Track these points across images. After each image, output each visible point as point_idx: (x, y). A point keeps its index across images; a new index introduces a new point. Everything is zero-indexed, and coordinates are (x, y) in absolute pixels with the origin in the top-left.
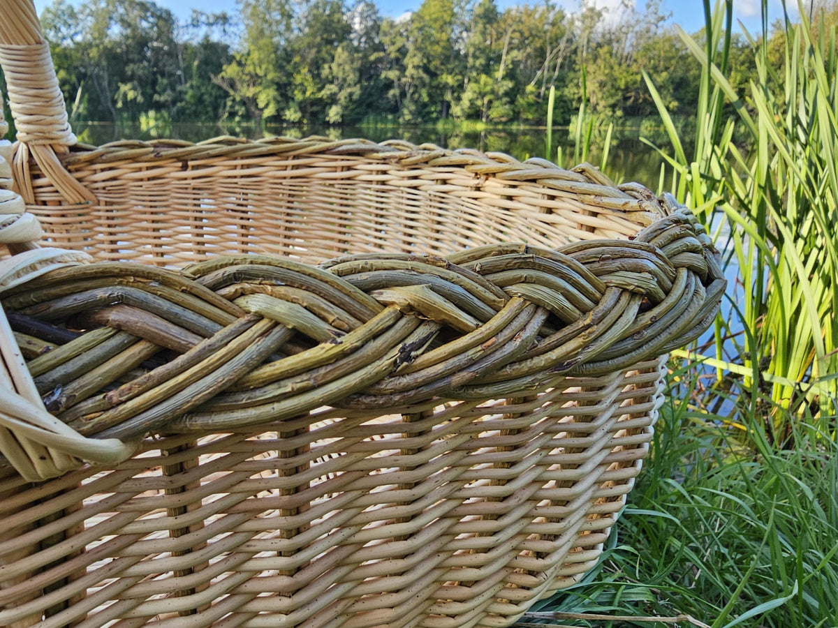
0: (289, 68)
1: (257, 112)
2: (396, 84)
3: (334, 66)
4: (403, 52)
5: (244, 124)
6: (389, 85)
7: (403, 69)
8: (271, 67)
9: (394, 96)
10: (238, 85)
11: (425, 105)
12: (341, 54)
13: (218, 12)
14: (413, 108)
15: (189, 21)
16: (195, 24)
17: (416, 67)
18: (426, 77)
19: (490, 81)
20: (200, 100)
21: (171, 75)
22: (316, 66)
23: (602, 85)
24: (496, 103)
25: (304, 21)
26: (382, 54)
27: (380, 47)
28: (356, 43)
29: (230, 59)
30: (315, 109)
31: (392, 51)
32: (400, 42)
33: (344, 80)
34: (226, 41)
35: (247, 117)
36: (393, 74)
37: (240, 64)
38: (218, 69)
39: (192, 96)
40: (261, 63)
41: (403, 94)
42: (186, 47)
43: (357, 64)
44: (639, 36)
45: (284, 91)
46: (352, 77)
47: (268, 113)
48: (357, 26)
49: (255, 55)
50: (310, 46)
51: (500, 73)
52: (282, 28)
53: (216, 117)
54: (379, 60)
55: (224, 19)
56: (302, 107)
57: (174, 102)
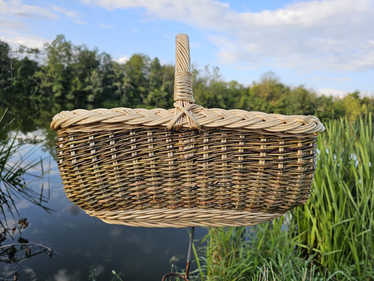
0: (69, 76)
1: (51, 94)
2: (119, 88)
3: (91, 78)
4: (122, 76)
5: (44, 99)
6: (116, 88)
7: (122, 82)
8: (60, 75)
9: (118, 93)
10: (43, 81)
11: (132, 98)
12: (94, 73)
13: (34, 48)
14: (127, 98)
15: (18, 50)
16: (21, 51)
17: (128, 83)
18: (132, 87)
19: (158, 91)
20: (20, 86)
21: (5, 72)
22: (82, 77)
23: (200, 97)
24: (161, 100)
25: (77, 58)
26: (113, 76)
27: (112, 73)
28: (101, 69)
29: (39, 69)
30: (81, 95)
31: (118, 75)
32: (121, 72)
33: (96, 84)
34: (37, 60)
35: (46, 95)
36: (118, 84)
37: (43, 72)
38: (32, 73)
39: (16, 84)
40: (54, 72)
41: (122, 93)
42: (15, 60)
43: (102, 79)
44: (211, 81)
45: (66, 86)
46: (99, 84)
47: (57, 95)
48: (102, 63)
49: (52, 69)
50: (80, 68)
51: (162, 88)
52: (66, 59)
53: (29, 94)
54: (112, 78)
55: (37, 51)
56: (75, 94)
57: (5, 85)
